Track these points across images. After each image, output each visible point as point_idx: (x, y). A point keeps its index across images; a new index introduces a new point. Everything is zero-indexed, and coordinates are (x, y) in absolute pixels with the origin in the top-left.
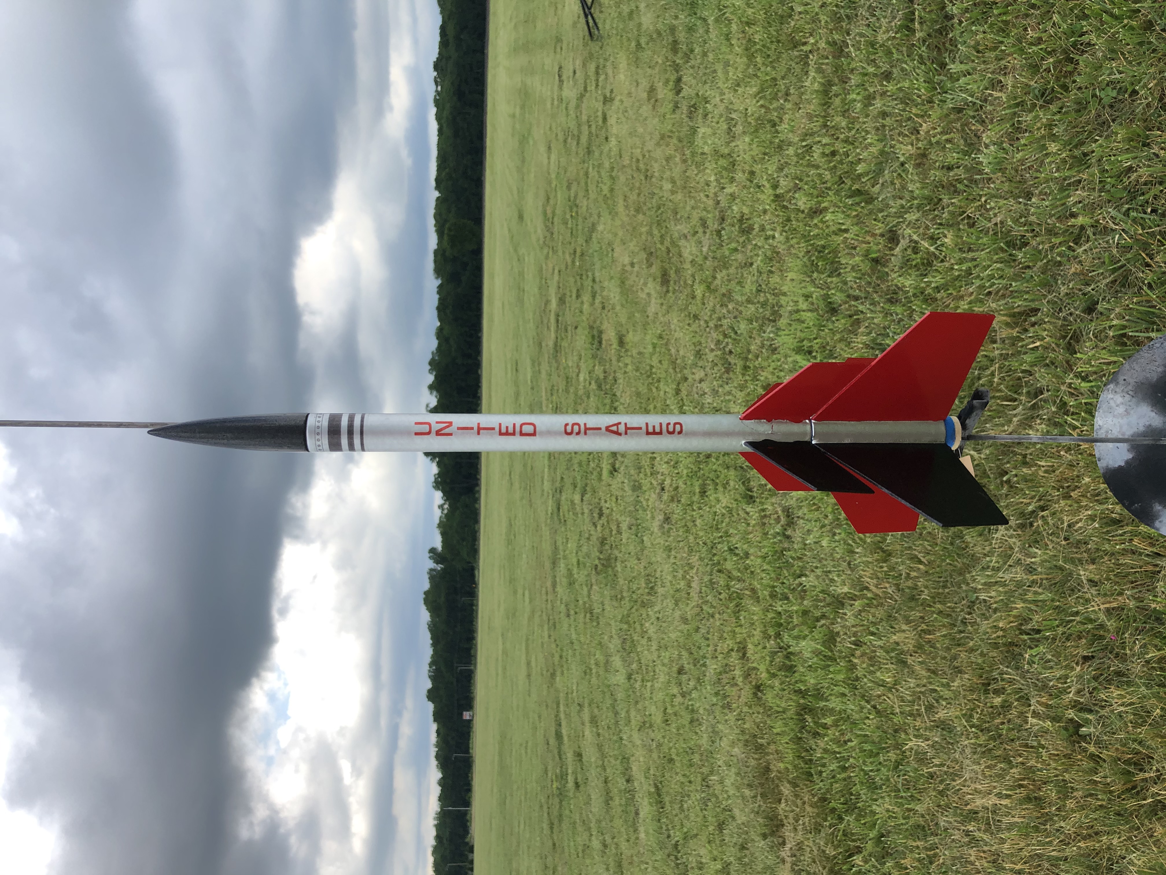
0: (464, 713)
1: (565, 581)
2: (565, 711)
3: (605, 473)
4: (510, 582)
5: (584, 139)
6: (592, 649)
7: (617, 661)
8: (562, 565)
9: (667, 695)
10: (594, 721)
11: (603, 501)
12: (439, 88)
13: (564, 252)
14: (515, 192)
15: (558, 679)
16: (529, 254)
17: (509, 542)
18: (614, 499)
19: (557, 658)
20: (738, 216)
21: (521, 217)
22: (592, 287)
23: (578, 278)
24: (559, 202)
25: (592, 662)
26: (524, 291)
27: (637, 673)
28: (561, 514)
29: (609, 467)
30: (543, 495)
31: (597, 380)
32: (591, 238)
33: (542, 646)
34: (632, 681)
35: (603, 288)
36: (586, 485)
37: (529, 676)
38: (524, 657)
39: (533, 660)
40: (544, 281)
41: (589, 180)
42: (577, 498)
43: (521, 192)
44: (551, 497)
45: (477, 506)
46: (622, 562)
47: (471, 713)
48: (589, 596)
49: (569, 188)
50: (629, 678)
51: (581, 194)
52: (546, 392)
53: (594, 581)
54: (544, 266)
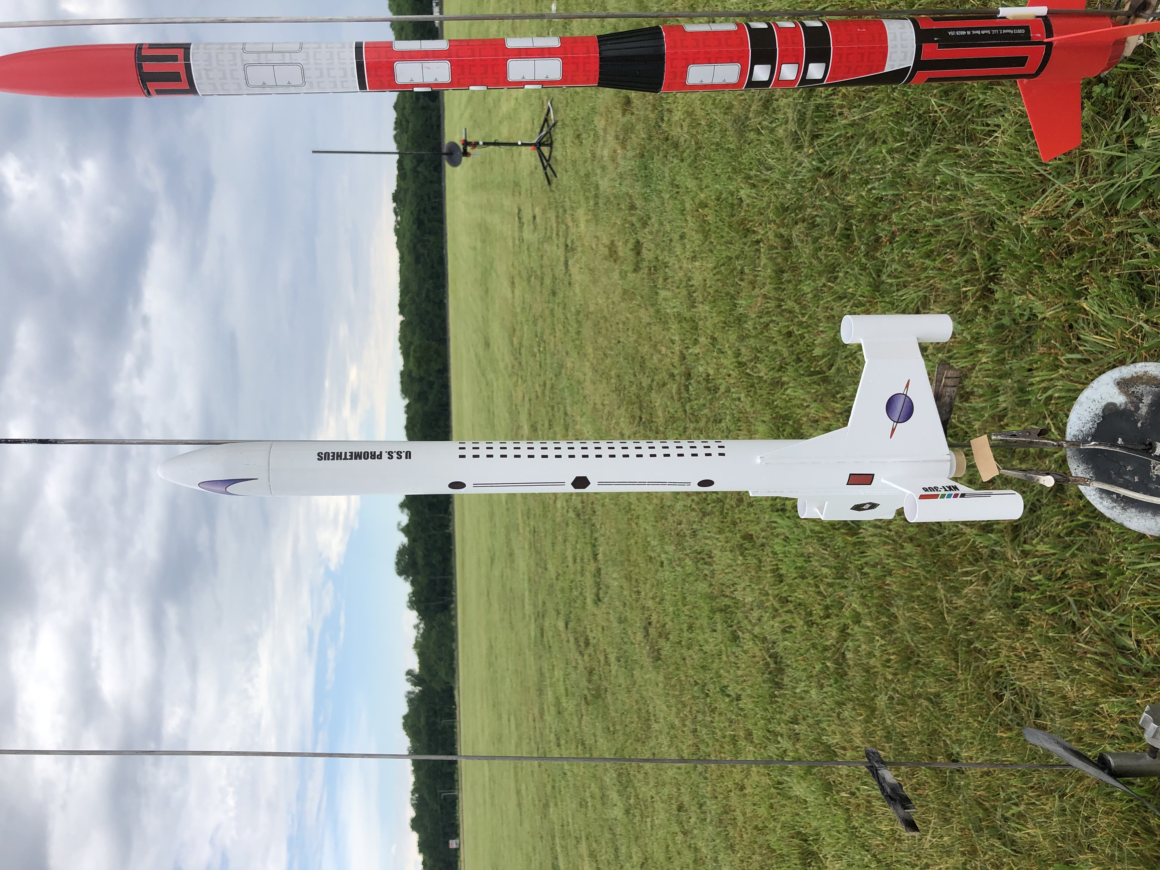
0: (451, 841)
1: (553, 710)
2: (561, 844)
3: (589, 601)
4: (494, 706)
5: (548, 281)
6: (586, 781)
7: (614, 795)
8: (550, 693)
9: (668, 832)
10: (592, 855)
11: (589, 630)
12: (399, 218)
13: (533, 383)
14: (480, 319)
15: (551, 810)
16: (497, 379)
17: (490, 665)
18: (600, 629)
19: (549, 787)
20: (704, 375)
21: (487, 345)
22: (564, 420)
23: (549, 409)
24: (525, 335)
25: (588, 794)
26: (494, 414)
27: (636, 808)
28: (545, 639)
29: (593, 596)
30: (524, 618)
31: (575, 509)
32: (560, 374)
33: (533, 775)
34: (631, 816)
35: (575, 422)
36: (571, 612)
37: (519, 805)
38: (513, 785)
39: (523, 787)
40: (514, 407)
41: (555, 319)
42: (561, 625)
43: (486, 320)
44: (533, 621)
45: (453, 624)
46: (613, 694)
47: (458, 841)
48: (580, 726)
49: (535, 323)
50: (627, 812)
51: (547, 331)
52: (522, 515)
53: (584, 712)
54: (513, 392)
